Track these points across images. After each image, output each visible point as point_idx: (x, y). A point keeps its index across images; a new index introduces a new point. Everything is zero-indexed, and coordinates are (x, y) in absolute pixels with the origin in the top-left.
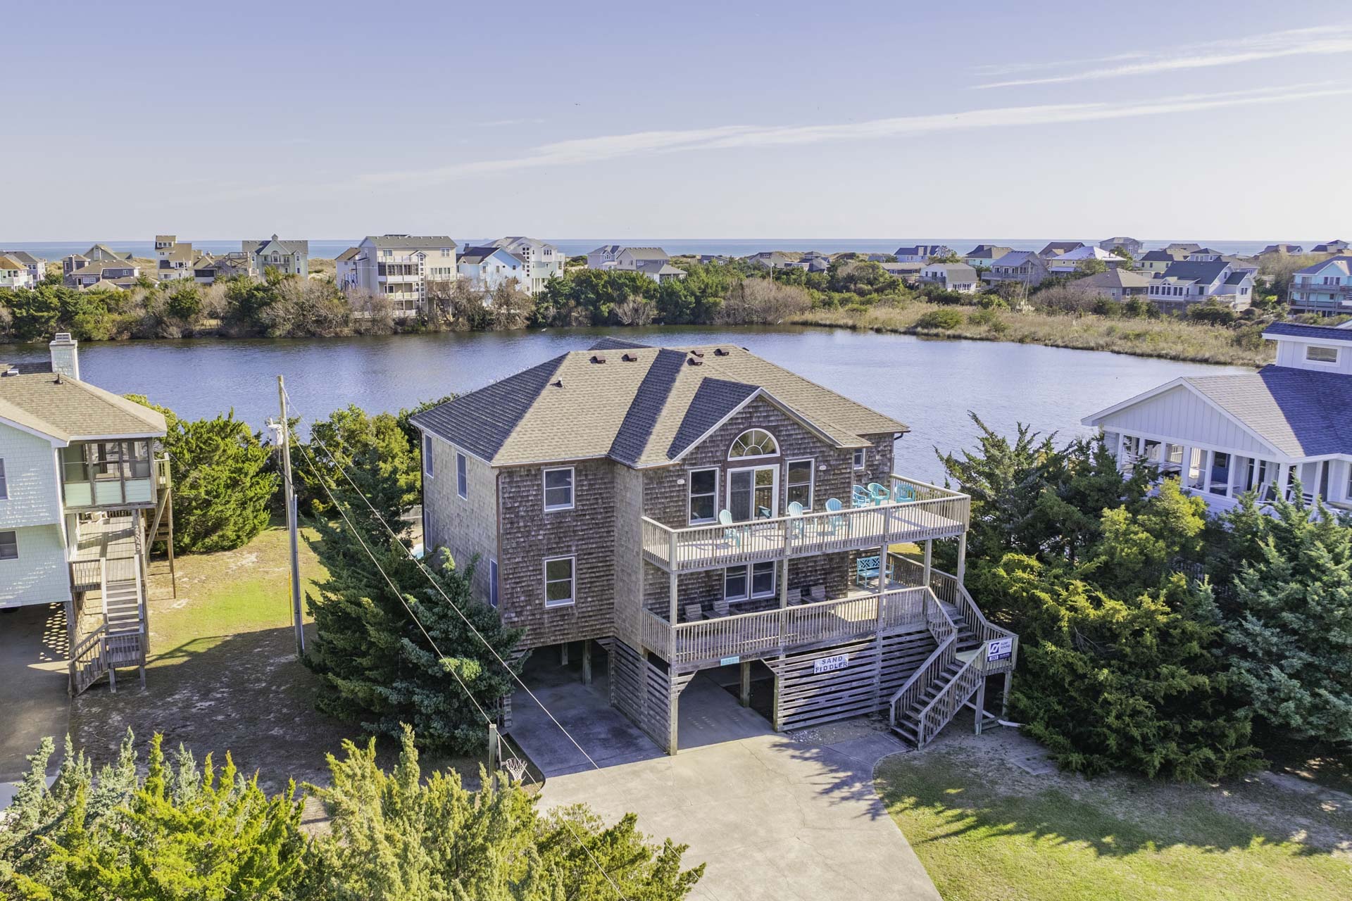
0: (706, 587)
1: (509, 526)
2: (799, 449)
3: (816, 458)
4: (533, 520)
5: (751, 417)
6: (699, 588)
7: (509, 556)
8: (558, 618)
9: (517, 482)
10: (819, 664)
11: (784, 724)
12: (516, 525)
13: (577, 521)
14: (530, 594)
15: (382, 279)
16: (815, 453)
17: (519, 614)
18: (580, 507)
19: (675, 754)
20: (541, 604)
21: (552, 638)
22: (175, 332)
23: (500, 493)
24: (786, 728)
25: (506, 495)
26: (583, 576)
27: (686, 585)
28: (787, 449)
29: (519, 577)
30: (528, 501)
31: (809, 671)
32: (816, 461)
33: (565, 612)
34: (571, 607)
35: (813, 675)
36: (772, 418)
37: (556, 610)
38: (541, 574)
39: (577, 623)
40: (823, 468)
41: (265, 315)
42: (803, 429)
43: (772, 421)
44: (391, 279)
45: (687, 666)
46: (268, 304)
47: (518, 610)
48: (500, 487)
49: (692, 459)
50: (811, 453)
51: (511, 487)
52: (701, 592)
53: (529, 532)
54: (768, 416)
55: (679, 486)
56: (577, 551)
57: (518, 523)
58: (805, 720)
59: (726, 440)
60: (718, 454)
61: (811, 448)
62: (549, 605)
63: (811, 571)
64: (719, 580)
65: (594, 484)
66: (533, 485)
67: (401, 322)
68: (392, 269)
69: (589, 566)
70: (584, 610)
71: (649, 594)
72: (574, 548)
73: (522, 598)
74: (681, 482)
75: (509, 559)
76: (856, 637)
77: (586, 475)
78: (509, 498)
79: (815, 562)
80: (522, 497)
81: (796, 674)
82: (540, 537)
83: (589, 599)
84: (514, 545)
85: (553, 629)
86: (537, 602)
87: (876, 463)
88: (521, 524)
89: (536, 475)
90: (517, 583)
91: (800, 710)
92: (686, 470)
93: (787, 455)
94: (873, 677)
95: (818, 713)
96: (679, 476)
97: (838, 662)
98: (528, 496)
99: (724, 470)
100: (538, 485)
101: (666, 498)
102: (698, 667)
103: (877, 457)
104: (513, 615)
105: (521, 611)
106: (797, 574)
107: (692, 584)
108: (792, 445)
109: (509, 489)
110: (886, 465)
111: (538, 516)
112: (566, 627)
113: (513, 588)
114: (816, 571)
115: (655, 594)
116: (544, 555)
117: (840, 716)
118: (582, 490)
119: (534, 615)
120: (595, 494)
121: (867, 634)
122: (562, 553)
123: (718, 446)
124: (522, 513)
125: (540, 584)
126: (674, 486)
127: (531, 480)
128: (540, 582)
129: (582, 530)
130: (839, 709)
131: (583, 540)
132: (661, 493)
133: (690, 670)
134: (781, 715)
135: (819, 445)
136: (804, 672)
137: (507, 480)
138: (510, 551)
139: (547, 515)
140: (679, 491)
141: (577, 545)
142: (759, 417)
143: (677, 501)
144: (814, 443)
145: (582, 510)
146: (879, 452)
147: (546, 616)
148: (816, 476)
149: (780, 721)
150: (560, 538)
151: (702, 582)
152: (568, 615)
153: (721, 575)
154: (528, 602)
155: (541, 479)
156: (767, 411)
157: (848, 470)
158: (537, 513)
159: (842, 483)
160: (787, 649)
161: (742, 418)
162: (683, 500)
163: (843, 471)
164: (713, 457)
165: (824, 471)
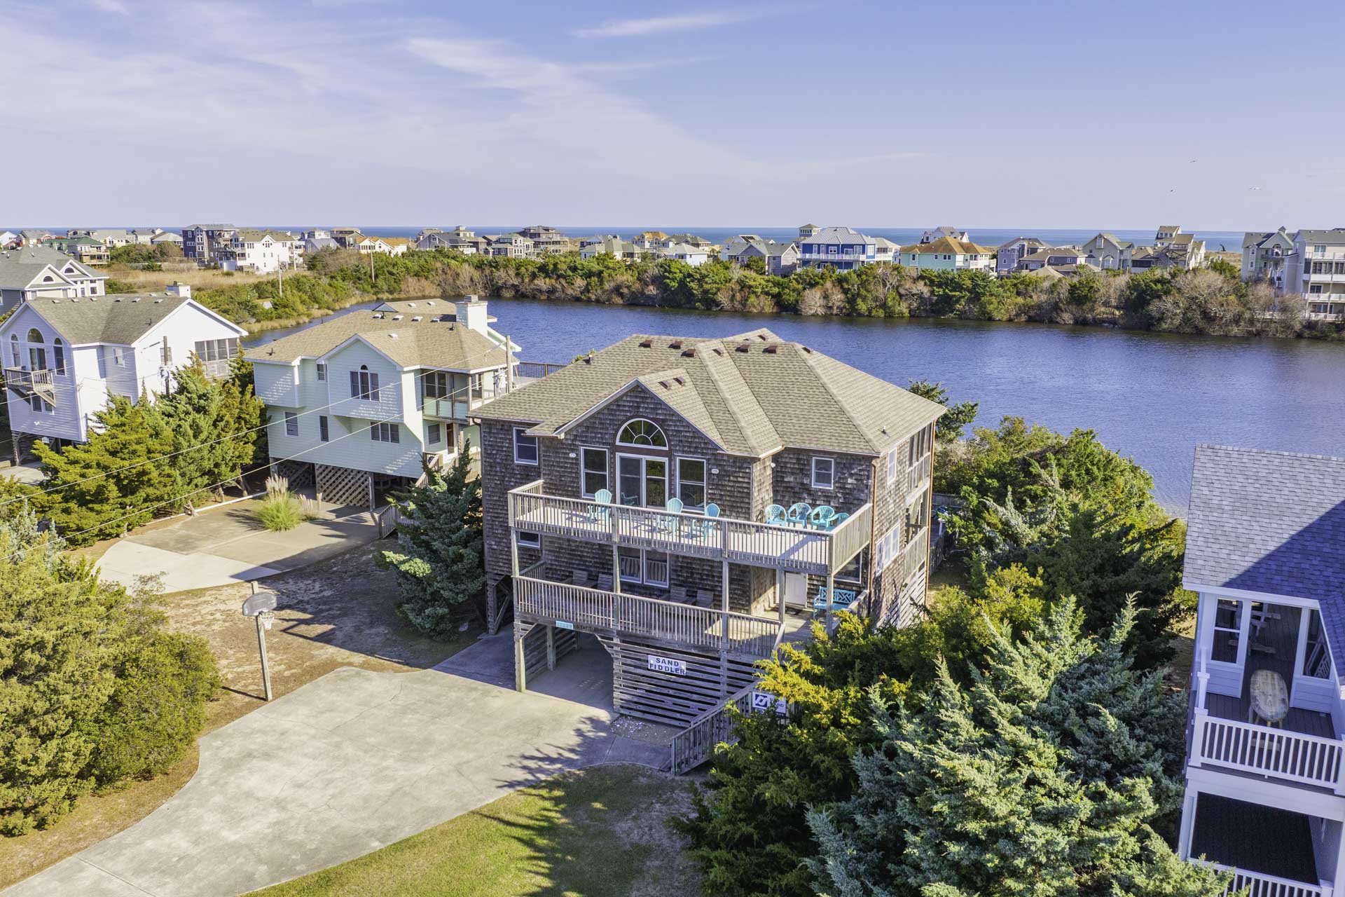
0: (600, 558)
2: (690, 447)
3: (708, 460)
5: (639, 407)
6: (594, 558)
9: (495, 433)
10: (652, 660)
11: (622, 707)
15: (1305, 277)
16: (706, 454)
19: (523, 692)
22: (1067, 317)
24: (623, 711)
25: (487, 443)
27: (582, 552)
28: (677, 445)
30: (503, 451)
31: (643, 664)
32: (708, 463)
35: (647, 669)
36: (661, 412)
40: (715, 471)
41: (1154, 307)
43: (660, 414)
44: (1315, 278)
45: (527, 616)
46: (1159, 297)
47: (496, 539)
49: (583, 437)
50: (703, 454)
51: (491, 437)
52: (595, 563)
53: (504, 477)
54: (656, 409)
55: (572, 459)
58: (644, 712)
59: (615, 425)
60: (606, 437)
61: (702, 448)
63: (707, 575)
64: (611, 556)
66: (507, 439)
67: (1311, 325)
68: (1318, 267)
74: (572, 455)
76: (695, 648)
78: (489, 445)
80: (498, 447)
81: (631, 662)
87: (849, 486)
88: (497, 469)
89: (508, 430)
92: (577, 446)
93: (677, 451)
96: (572, 451)
97: (674, 667)
98: (502, 447)
99: (613, 453)
100: (510, 439)
101: (561, 467)
102: (537, 620)
103: (850, 481)
104: (492, 542)
105: (498, 541)
106: (692, 573)
107: (587, 552)
108: (681, 441)
109: (488, 438)
110: (863, 491)
111: (509, 465)
113: (492, 520)
114: (713, 576)
115: (555, 552)
123: (607, 429)
124: (497, 460)
126: (568, 458)
127: (505, 434)
130: (678, 716)
132: (557, 462)
133: (530, 621)
134: (619, 697)
135: (710, 447)
136: (638, 663)
137: (488, 430)
138: (489, 489)
139: (516, 466)
140: (573, 463)
142: (647, 408)
143: (571, 472)
144: (705, 444)
146: (852, 475)
148: (708, 479)
149: (617, 702)
151: (593, 553)
152: (535, 556)
155: (512, 435)
156: (655, 404)
157: (746, 480)
158: (509, 462)
159: (739, 492)
160: (620, 634)
161: (629, 406)
162: (576, 473)
163: (740, 479)
164: (602, 438)
165: (717, 475)
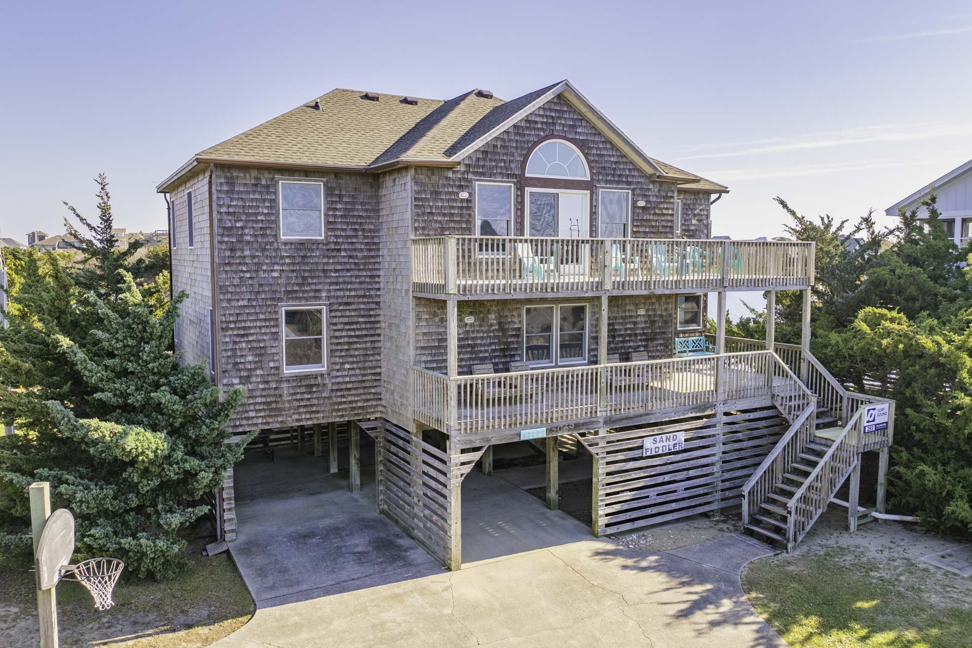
0: (500, 343)
1: (228, 253)
2: (613, 175)
3: (633, 190)
4: (264, 250)
5: (554, 124)
6: (491, 344)
7: (229, 296)
8: (303, 390)
9: (239, 192)
10: (648, 443)
11: (607, 525)
12: (238, 254)
13: (328, 257)
14: (261, 353)
16: (631, 183)
17: (245, 380)
18: (332, 239)
19: (458, 569)
20: (277, 368)
21: (295, 417)
23: (214, 205)
24: (610, 531)
25: (223, 210)
26: (337, 334)
27: (474, 339)
28: (599, 173)
29: (244, 328)
30: (257, 221)
31: (637, 453)
32: (633, 194)
33: (312, 382)
34: (322, 375)
35: (642, 458)
36: (579, 130)
37: (299, 378)
38: (277, 326)
39: (330, 398)
40: (642, 203)
42: (617, 150)
43: (580, 134)
45: (473, 438)
47: (244, 374)
48: (214, 197)
49: (479, 167)
50: (628, 183)
51: (232, 199)
52: (493, 351)
53: (258, 265)
54: (574, 126)
55: (462, 201)
56: (328, 297)
57: (242, 250)
59: (522, 148)
60: (513, 165)
61: (627, 176)
62: (288, 371)
63: (630, 335)
64: (518, 336)
65: (353, 210)
66: (264, 201)
69: (346, 320)
70: (340, 380)
71: (422, 348)
72: (324, 294)
73: (250, 358)
74: (464, 195)
75: (229, 301)
76: (693, 409)
77: (340, 196)
78: (228, 213)
79: (635, 323)
80: (247, 214)
81: (620, 456)
82: (275, 274)
83: (347, 366)
84: (236, 281)
85: (296, 404)
86: (272, 364)
87: (692, 228)
88: (247, 253)
89: (267, 186)
90: (242, 336)
91: (626, 506)
92: (470, 181)
93: (599, 181)
94: (713, 464)
95: (649, 511)
96: (463, 188)
97: (672, 443)
98: (256, 214)
100: (271, 201)
101: (444, 215)
102: (488, 440)
103: (694, 222)
104: (236, 381)
105: (249, 377)
107: (482, 338)
108: (604, 168)
109: (227, 202)
111: (271, 244)
112: (316, 402)
113: (235, 343)
114: (636, 335)
115: (432, 348)
116: (280, 299)
117: (676, 516)
118: (335, 216)
119: (267, 382)
120: (354, 223)
121: (705, 409)
122: (307, 299)
123: (512, 155)
124: (248, 238)
125: (276, 339)
126: (453, 200)
127: (261, 193)
128: (276, 336)
129: (336, 271)
130: (674, 506)
131: (337, 284)
132: (437, 207)
133: (478, 445)
134: (601, 513)
135: (636, 173)
136: (631, 454)
137: (225, 188)
138: (230, 289)
139: (285, 244)
140: (461, 208)
141: (329, 291)
142: (564, 126)
143: (459, 222)
144: (630, 170)
145: (336, 243)
146: (695, 215)
147: (284, 385)
148: (633, 213)
149: (602, 521)
150: (304, 278)
151: (495, 337)
152: (318, 385)
153: (519, 329)
154: (259, 364)
155: (275, 193)
156: (573, 119)
157: (670, 212)
158: (271, 239)
159: (663, 227)
160: (608, 421)
161: (542, 123)
162: (468, 222)
163: (665, 212)
164: (506, 168)
165: (643, 208)
